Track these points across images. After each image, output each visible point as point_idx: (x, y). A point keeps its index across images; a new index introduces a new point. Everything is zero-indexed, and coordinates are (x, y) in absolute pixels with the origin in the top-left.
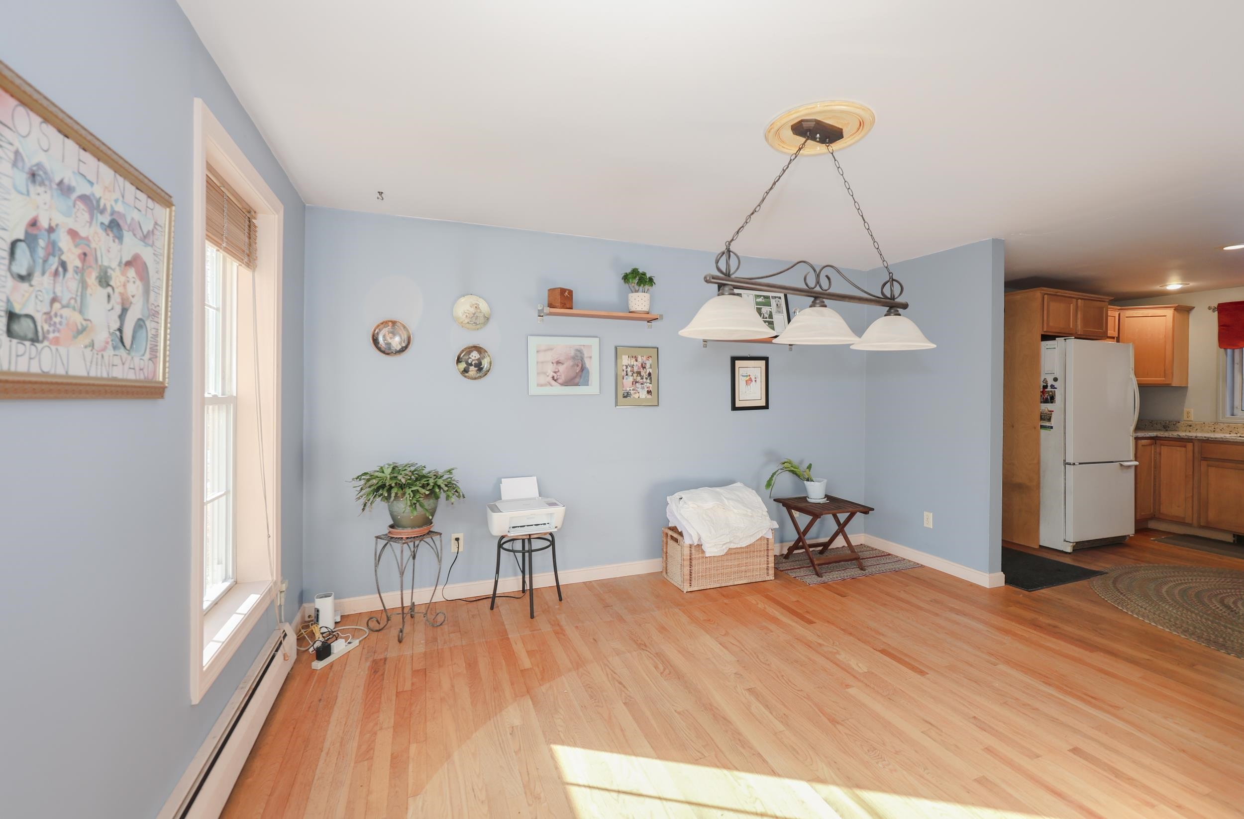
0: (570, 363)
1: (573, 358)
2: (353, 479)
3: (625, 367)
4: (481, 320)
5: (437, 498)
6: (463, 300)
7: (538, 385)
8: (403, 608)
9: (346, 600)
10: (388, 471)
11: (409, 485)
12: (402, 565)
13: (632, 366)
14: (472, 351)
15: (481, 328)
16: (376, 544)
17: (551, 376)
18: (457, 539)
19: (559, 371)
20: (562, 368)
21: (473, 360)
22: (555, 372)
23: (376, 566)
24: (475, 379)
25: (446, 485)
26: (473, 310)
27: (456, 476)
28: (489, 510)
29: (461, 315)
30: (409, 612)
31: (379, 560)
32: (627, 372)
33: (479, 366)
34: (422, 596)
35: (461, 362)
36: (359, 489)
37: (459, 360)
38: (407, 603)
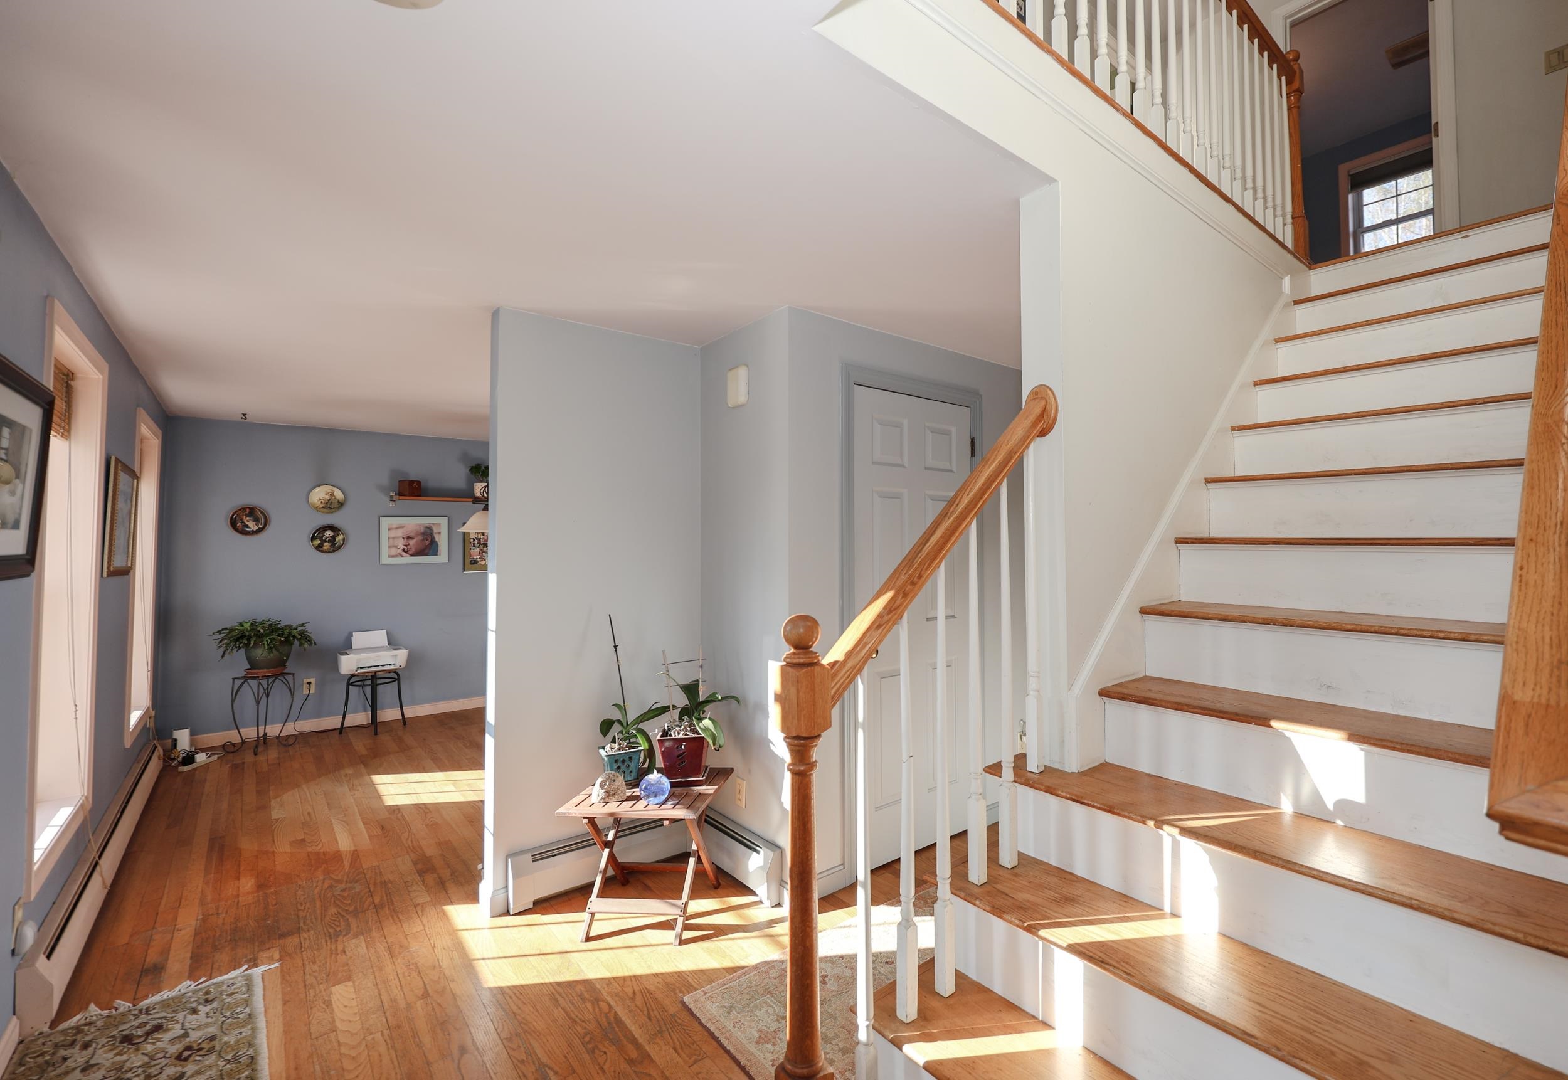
0: (421, 538)
1: (423, 534)
2: (214, 634)
3: (472, 540)
4: (337, 505)
5: (291, 644)
6: (317, 490)
7: (389, 556)
8: (258, 737)
9: (200, 736)
10: (247, 626)
11: (267, 635)
12: (258, 696)
13: (479, 540)
14: (326, 530)
15: (335, 511)
16: (233, 683)
17: (402, 548)
18: (309, 683)
19: (409, 545)
20: (412, 542)
21: (327, 537)
22: (406, 546)
23: (233, 701)
24: (329, 552)
25: (299, 635)
26: (328, 497)
27: (308, 628)
28: (339, 655)
29: (316, 501)
30: (264, 741)
31: (235, 697)
32: (474, 544)
33: (333, 540)
34: (273, 730)
35: (315, 539)
36: (218, 641)
37: (313, 538)
38: (261, 734)
